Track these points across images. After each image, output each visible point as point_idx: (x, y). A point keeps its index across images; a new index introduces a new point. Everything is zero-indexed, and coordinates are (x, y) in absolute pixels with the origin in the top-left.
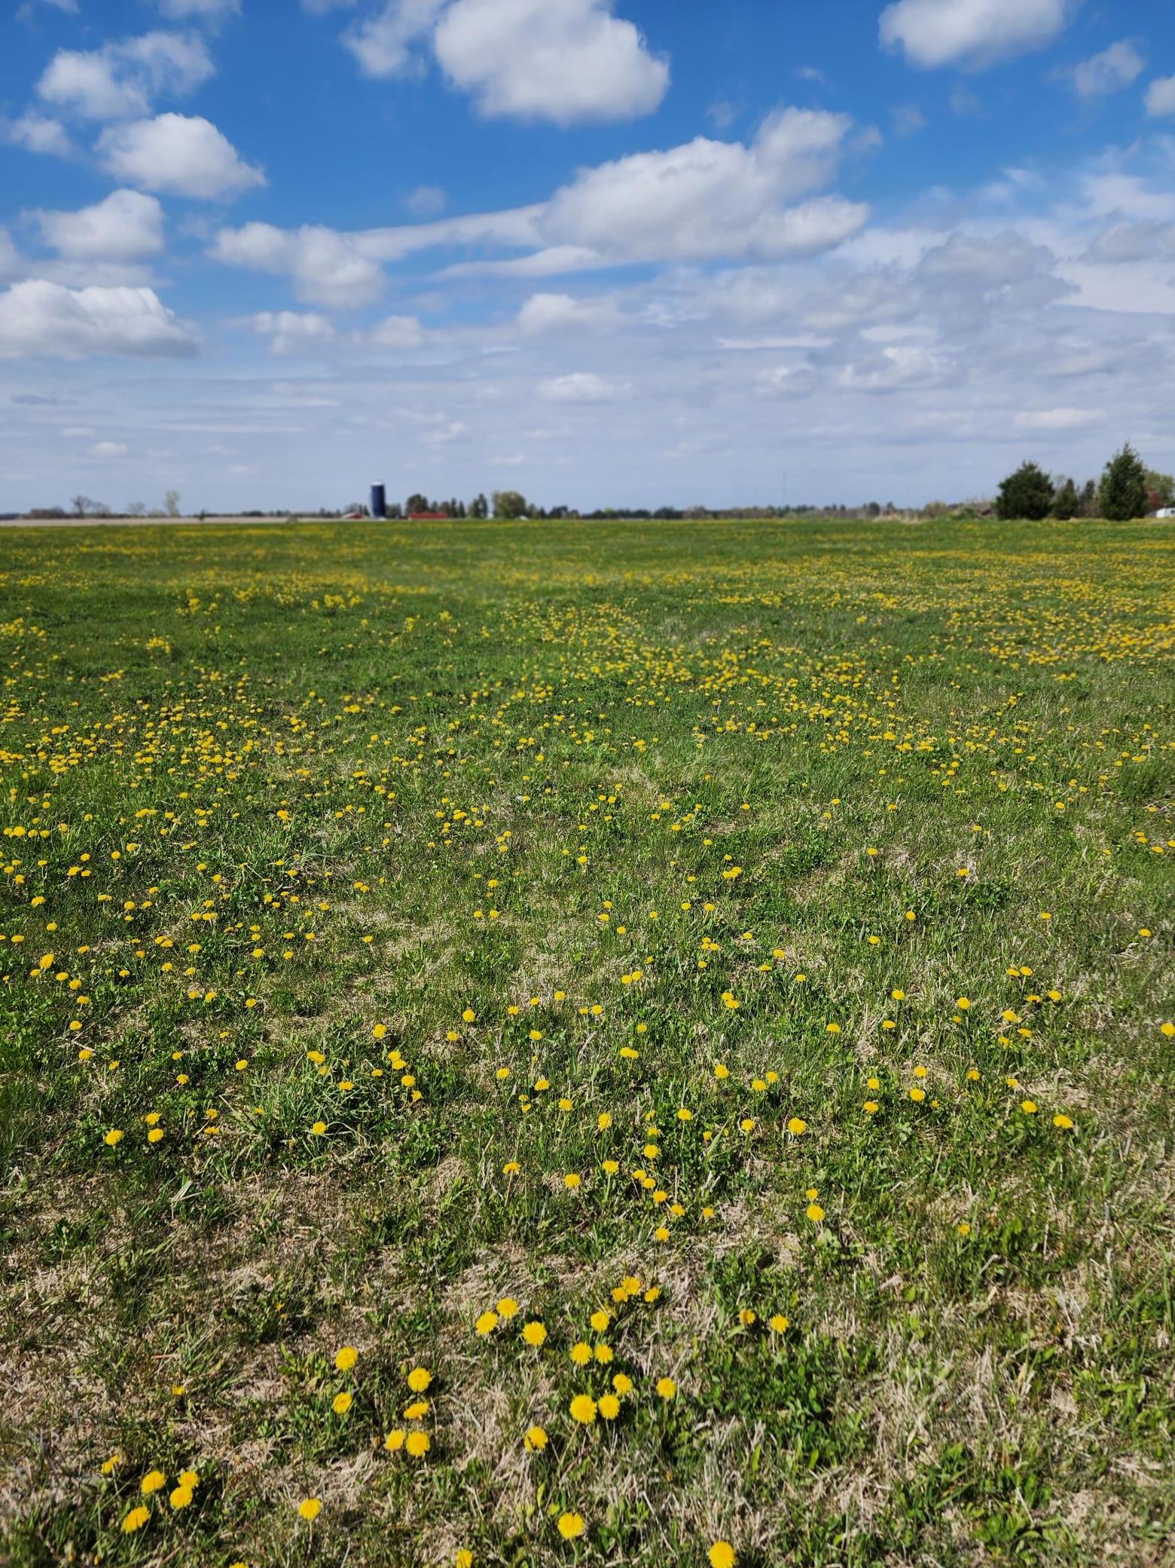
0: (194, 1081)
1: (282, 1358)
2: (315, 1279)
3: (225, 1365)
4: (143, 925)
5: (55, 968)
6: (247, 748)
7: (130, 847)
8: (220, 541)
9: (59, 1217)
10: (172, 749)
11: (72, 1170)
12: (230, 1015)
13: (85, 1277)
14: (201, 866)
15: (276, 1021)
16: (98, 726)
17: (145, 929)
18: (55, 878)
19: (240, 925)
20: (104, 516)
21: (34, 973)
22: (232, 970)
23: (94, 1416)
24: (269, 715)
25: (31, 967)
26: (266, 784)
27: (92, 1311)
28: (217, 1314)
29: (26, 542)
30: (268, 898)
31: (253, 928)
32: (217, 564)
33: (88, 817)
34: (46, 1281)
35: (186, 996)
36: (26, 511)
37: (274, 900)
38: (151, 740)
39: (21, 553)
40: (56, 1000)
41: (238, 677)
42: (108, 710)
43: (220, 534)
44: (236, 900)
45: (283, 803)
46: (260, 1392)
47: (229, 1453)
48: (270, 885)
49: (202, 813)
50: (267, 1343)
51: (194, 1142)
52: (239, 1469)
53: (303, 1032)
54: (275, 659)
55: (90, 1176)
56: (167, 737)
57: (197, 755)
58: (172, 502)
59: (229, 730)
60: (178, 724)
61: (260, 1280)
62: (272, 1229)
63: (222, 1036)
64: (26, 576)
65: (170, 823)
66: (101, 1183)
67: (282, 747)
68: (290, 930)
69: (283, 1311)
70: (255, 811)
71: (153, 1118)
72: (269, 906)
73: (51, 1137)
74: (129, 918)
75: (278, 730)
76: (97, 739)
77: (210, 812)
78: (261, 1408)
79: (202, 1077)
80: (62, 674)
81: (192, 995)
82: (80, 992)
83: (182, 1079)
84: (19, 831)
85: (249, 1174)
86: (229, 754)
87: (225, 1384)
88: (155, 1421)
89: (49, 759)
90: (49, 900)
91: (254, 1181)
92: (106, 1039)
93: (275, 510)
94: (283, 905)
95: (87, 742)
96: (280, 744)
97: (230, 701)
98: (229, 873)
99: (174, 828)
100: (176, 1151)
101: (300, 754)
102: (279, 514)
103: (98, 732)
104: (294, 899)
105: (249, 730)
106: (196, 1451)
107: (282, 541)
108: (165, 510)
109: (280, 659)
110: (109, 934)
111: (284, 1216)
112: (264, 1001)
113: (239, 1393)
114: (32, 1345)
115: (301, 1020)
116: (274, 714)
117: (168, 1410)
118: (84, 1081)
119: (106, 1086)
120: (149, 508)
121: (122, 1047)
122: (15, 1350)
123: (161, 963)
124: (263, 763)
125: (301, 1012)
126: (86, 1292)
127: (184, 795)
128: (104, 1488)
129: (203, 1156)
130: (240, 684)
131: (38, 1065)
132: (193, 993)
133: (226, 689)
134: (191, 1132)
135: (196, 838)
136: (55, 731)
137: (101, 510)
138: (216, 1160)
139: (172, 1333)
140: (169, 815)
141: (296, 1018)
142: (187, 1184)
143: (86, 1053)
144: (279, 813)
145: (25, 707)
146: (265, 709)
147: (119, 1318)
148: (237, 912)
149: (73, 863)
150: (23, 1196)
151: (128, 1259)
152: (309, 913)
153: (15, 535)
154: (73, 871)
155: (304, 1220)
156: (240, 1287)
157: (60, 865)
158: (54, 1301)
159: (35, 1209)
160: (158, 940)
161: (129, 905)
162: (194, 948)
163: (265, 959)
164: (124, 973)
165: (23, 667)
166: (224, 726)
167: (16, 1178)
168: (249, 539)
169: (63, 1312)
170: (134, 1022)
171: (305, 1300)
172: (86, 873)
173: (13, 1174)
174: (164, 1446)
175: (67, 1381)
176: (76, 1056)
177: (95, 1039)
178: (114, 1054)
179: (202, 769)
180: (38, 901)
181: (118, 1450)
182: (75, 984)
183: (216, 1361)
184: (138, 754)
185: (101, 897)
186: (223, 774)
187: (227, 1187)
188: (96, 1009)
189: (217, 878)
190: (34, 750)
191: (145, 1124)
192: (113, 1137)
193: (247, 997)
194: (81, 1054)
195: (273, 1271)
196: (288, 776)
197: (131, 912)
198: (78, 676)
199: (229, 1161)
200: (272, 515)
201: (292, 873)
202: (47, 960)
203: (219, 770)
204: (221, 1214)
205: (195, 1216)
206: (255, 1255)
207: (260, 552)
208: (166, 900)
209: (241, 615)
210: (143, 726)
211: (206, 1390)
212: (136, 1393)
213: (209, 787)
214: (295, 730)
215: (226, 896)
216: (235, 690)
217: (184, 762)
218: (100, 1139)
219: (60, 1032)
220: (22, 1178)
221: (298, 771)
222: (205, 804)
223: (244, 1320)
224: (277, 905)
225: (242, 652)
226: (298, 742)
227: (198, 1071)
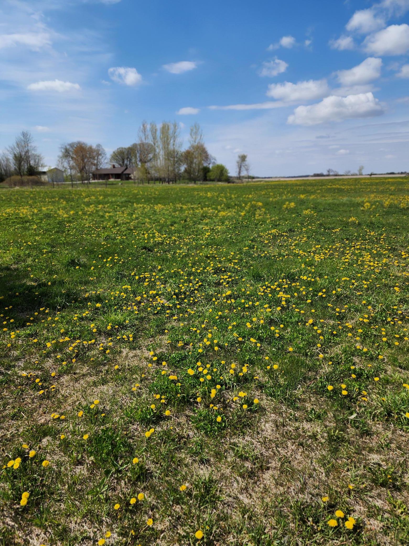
0: (357, 378)
1: (388, 496)
2: (403, 473)
3: (366, 487)
4: (341, 318)
5: (313, 325)
6: (384, 261)
7: (339, 290)
8: (377, 184)
9: (312, 407)
10: (355, 258)
11: (316, 393)
12: (372, 359)
13: (319, 431)
14: (364, 302)
15: (390, 367)
16: (330, 246)
17: (342, 319)
18: (314, 295)
19: (377, 327)
20: (336, 175)
21: (307, 324)
22: (373, 343)
23: (319, 479)
24: (393, 250)
25: (306, 322)
26: (390, 276)
27: (321, 443)
28: (364, 467)
29: (312, 184)
30: (389, 319)
31: (382, 329)
32: (375, 192)
33: (326, 277)
34: (307, 426)
35: (355, 347)
36: (312, 174)
37: (391, 321)
38: (348, 254)
39: (310, 188)
40: (313, 335)
41: (381, 234)
42: (334, 242)
43: (377, 181)
44: (376, 317)
45: (397, 284)
46: (379, 503)
47: (366, 519)
48: (390, 314)
49: (365, 283)
50: (382, 486)
51: (357, 400)
52: (369, 527)
53: (401, 375)
54: (397, 229)
55: (321, 397)
56: (353, 254)
57: (364, 261)
58: (360, 170)
59: (377, 253)
60: (357, 249)
61: (382, 463)
62: (387, 446)
63: (369, 365)
64: (310, 195)
65: (353, 284)
66: (325, 401)
67: (398, 263)
68: (398, 334)
69: (390, 478)
70: (385, 285)
71: (344, 386)
72: (389, 322)
73: (310, 379)
74: (337, 314)
75: (396, 256)
76: (329, 251)
77: (368, 283)
78: (379, 510)
79: (360, 378)
80: (320, 228)
81: (358, 347)
82: (320, 334)
83: (354, 376)
84: (305, 278)
85: (378, 421)
86: (376, 262)
87: (366, 493)
88: (340, 492)
89: (314, 256)
90: (312, 302)
91: (379, 424)
92: (327, 353)
93: (400, 172)
94: (395, 323)
95: (327, 252)
96: (397, 261)
97: (378, 243)
98: (374, 307)
99: (355, 286)
100: (350, 401)
101: (405, 266)
102: (402, 173)
103: (330, 249)
104: (400, 322)
105: (385, 255)
106: (354, 511)
107: (402, 183)
108: (358, 173)
109: (399, 229)
110: (330, 318)
111: (391, 443)
112: (385, 357)
113: (370, 499)
114: (301, 444)
115: (400, 370)
116: (395, 250)
117: (345, 491)
118: (320, 365)
119: (327, 369)
120: (352, 172)
121: (333, 358)
122: (297, 444)
123: (347, 332)
124: (389, 268)
125: (401, 367)
126: (319, 436)
127: (359, 275)
128: (322, 506)
129: (360, 407)
130: (382, 237)
131: (307, 355)
132: (358, 346)
133: (376, 238)
134: (357, 396)
135: (362, 291)
136: (317, 246)
137: (336, 173)
138: (365, 410)
139: (347, 465)
140: (353, 281)
141: (398, 368)
142: (355, 415)
143: (321, 356)
144: (395, 288)
145: (308, 238)
146: (392, 247)
147: (330, 450)
148: (377, 322)
149: (320, 291)
150: (301, 395)
151: (334, 432)
152: (405, 329)
153: (308, 182)
154: (320, 294)
155: (399, 448)
156: (373, 461)
157: (316, 291)
158: (309, 434)
159: (304, 401)
160: (347, 324)
161: (338, 310)
162: (360, 331)
163: (386, 342)
164: (335, 333)
165: (308, 225)
166: (375, 252)
167: (299, 389)
168: (389, 183)
169: (311, 439)
170: (337, 350)
171: (399, 479)
172: (324, 296)
173: (299, 387)
174: (343, 503)
175: (312, 463)
176: (318, 356)
177: (324, 352)
178: (331, 359)
179: (366, 266)
180: (309, 301)
181: (327, 495)
182: (319, 331)
183: (363, 483)
184: (343, 258)
185: (329, 305)
186: (374, 269)
187: (369, 422)
188: (325, 341)
189: (370, 307)
190: (310, 252)
191: (341, 388)
192: (330, 388)
193: (379, 355)
194: (320, 356)
195: (386, 461)
196: (399, 274)
197: (338, 312)
198: (325, 229)
199: (371, 413)
200: (398, 173)
201: (400, 312)
202: (311, 321)
203: (372, 268)
204: (367, 431)
205: (357, 428)
206: (378, 452)
207: (393, 188)
208: (350, 310)
209: (384, 211)
210: (346, 248)
211: (359, 492)
212: (334, 479)
213: (367, 274)
214: (404, 257)
215: (372, 315)
216: (380, 239)
217: (359, 263)
218: (325, 387)
219: (314, 346)
220: (301, 389)
221: (404, 273)
222: (366, 280)
223: (374, 474)
224: (393, 323)
225: (383, 226)
226: (404, 262)
227: (359, 375)
